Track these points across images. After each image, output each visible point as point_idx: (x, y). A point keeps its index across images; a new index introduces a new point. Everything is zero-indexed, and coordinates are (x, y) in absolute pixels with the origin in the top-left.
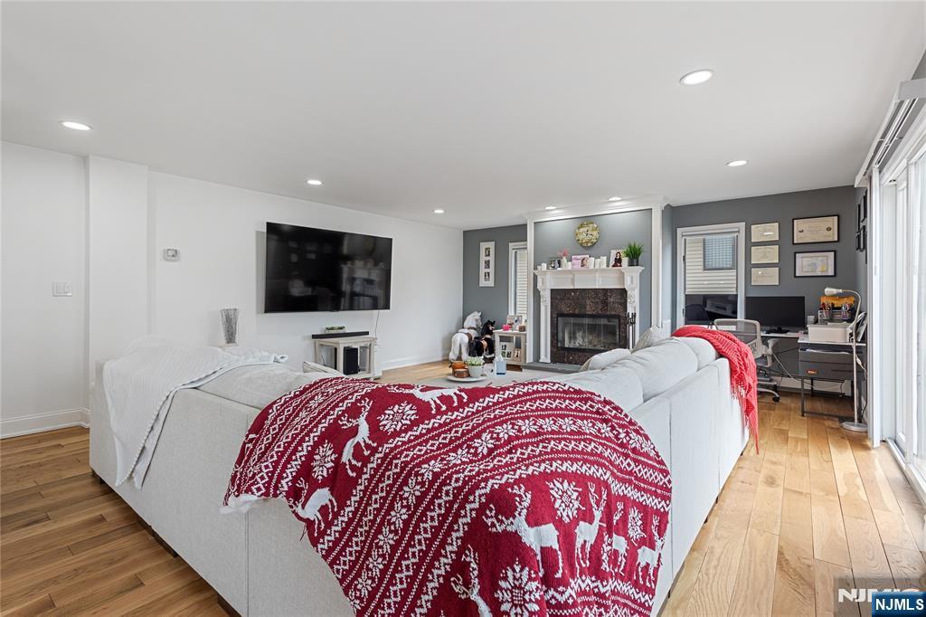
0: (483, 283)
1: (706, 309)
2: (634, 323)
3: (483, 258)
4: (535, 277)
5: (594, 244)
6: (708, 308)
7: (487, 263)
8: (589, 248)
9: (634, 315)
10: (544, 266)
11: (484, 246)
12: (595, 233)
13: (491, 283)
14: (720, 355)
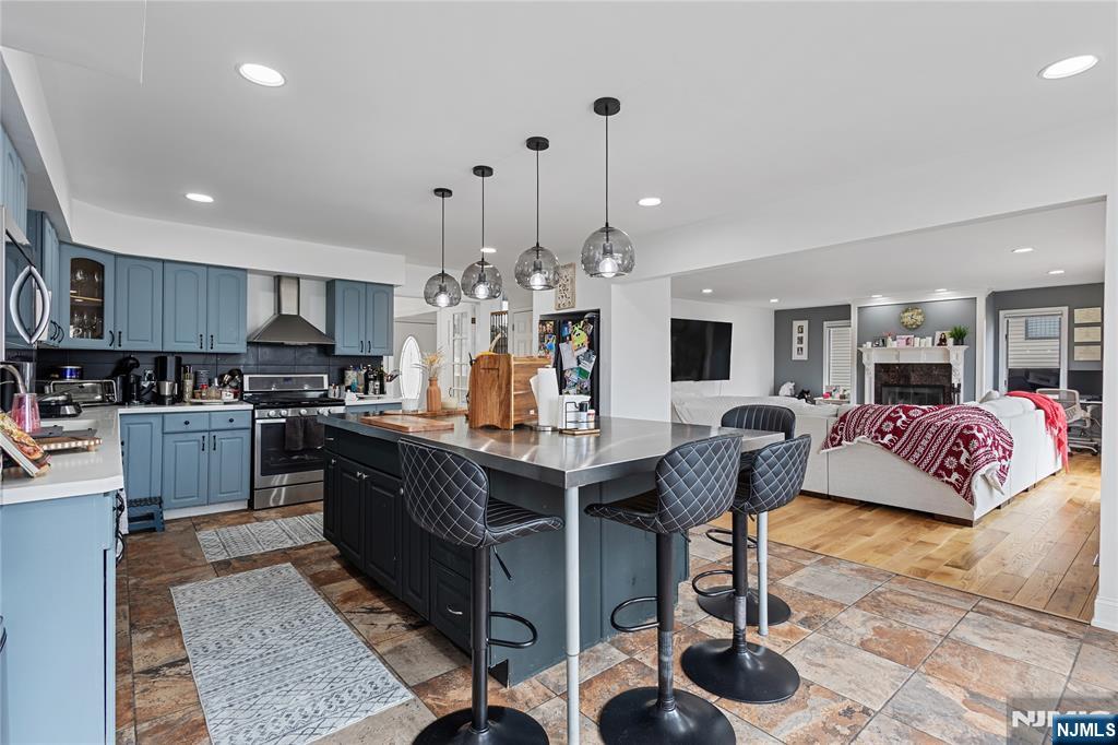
0: (795, 356)
1: (1029, 381)
2: (958, 391)
3: (796, 335)
4: (860, 355)
5: (918, 326)
6: (1031, 380)
7: (800, 340)
8: (914, 329)
9: (959, 385)
10: (869, 344)
11: (796, 324)
12: (920, 318)
13: (804, 357)
14: (1038, 407)
